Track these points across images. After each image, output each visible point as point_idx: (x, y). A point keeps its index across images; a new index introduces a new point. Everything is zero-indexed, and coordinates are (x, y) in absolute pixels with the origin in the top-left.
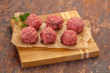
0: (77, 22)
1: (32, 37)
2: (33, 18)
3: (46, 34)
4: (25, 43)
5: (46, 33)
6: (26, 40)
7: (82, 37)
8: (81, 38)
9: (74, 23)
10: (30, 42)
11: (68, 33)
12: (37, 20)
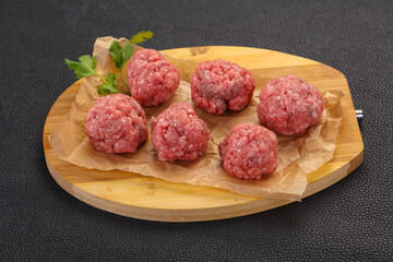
0: (288, 97)
1: (117, 133)
2: (145, 63)
3: (167, 128)
4: (95, 149)
5: (165, 124)
6: (100, 140)
7: (298, 156)
8: (293, 159)
9: (278, 98)
10: (110, 151)
11: (241, 135)
12: (158, 74)
